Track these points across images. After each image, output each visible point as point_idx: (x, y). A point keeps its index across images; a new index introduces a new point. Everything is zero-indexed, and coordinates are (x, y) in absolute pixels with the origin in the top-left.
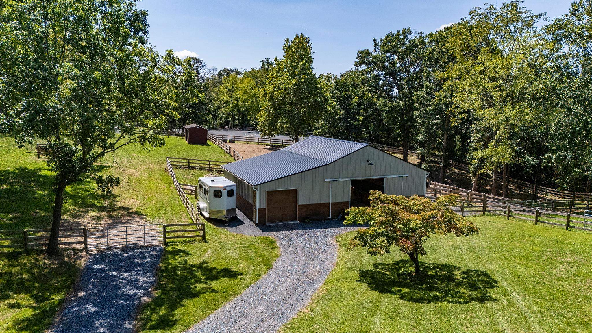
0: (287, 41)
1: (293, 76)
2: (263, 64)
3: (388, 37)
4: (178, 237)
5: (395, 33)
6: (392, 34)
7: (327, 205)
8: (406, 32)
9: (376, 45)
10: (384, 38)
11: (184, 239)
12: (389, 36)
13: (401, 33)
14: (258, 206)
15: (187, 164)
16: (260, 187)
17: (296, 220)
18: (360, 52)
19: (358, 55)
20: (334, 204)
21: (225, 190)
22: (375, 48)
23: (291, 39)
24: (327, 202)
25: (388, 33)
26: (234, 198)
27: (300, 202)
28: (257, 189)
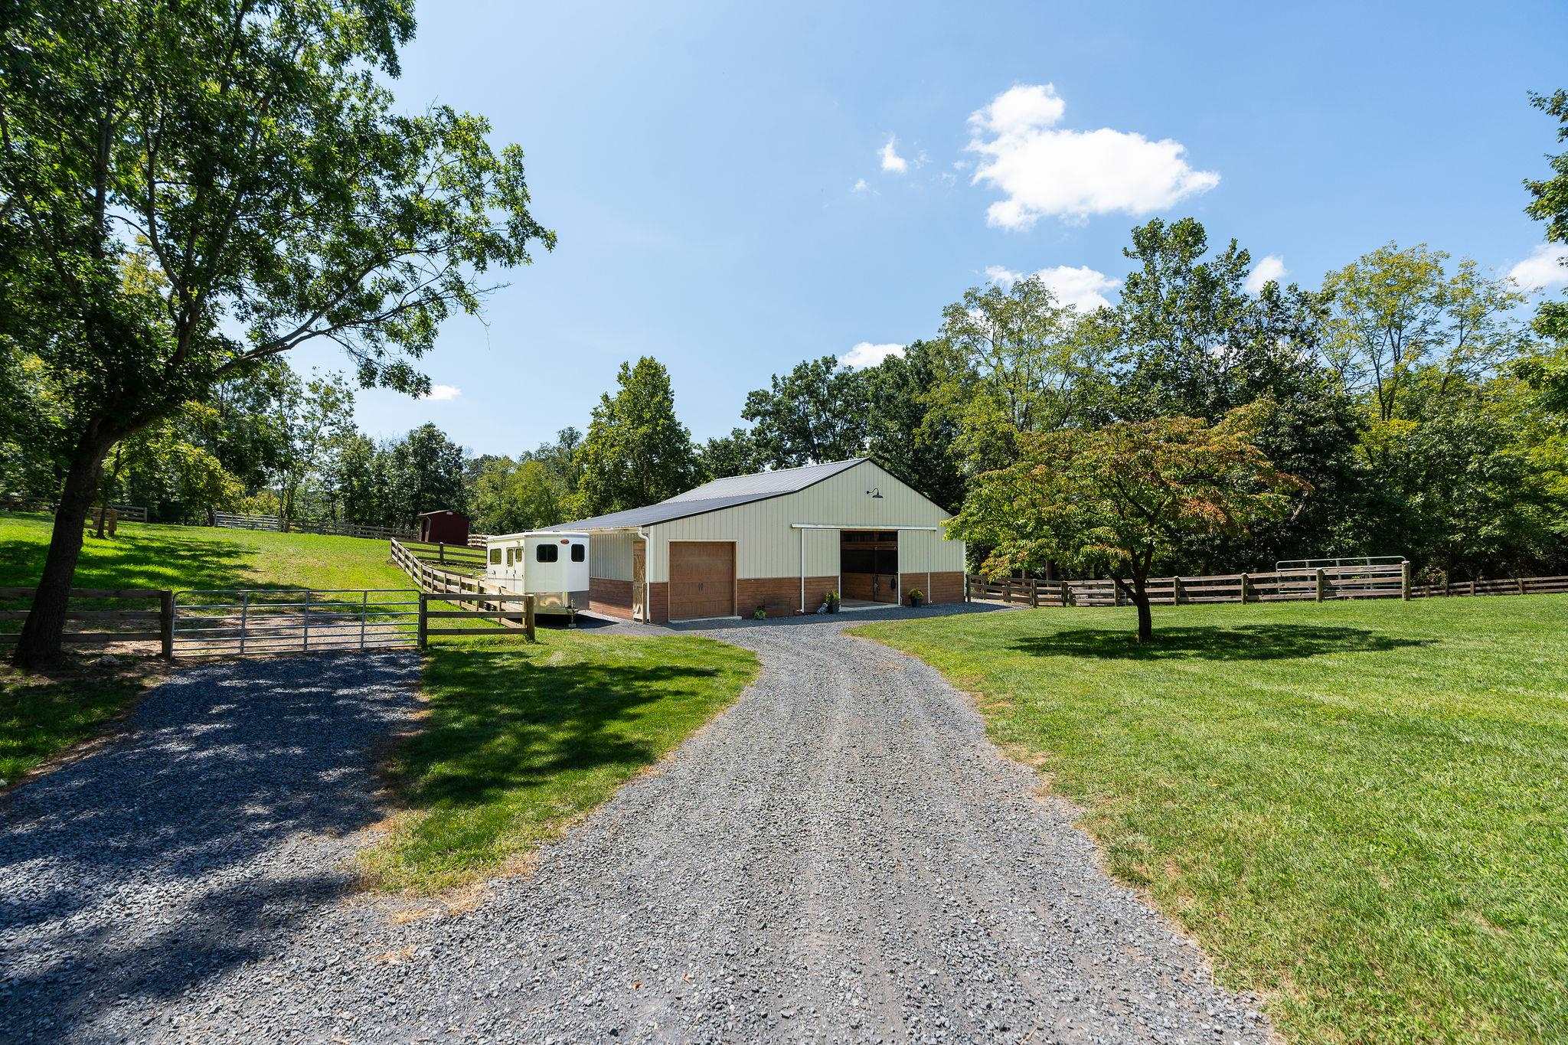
0: (625, 367)
1: (640, 420)
2: (563, 439)
3: (797, 371)
4: (460, 632)
5: (811, 363)
6: (806, 365)
7: (795, 583)
8: (829, 362)
9: (775, 385)
10: (790, 374)
11: (477, 637)
12: (800, 368)
13: (820, 362)
14: (650, 578)
15: (438, 556)
16: (656, 533)
17: (732, 614)
20: (809, 581)
21: (566, 542)
23: (633, 365)
24: (797, 575)
25: (799, 362)
26: (583, 568)
27: (740, 574)
28: (647, 535)
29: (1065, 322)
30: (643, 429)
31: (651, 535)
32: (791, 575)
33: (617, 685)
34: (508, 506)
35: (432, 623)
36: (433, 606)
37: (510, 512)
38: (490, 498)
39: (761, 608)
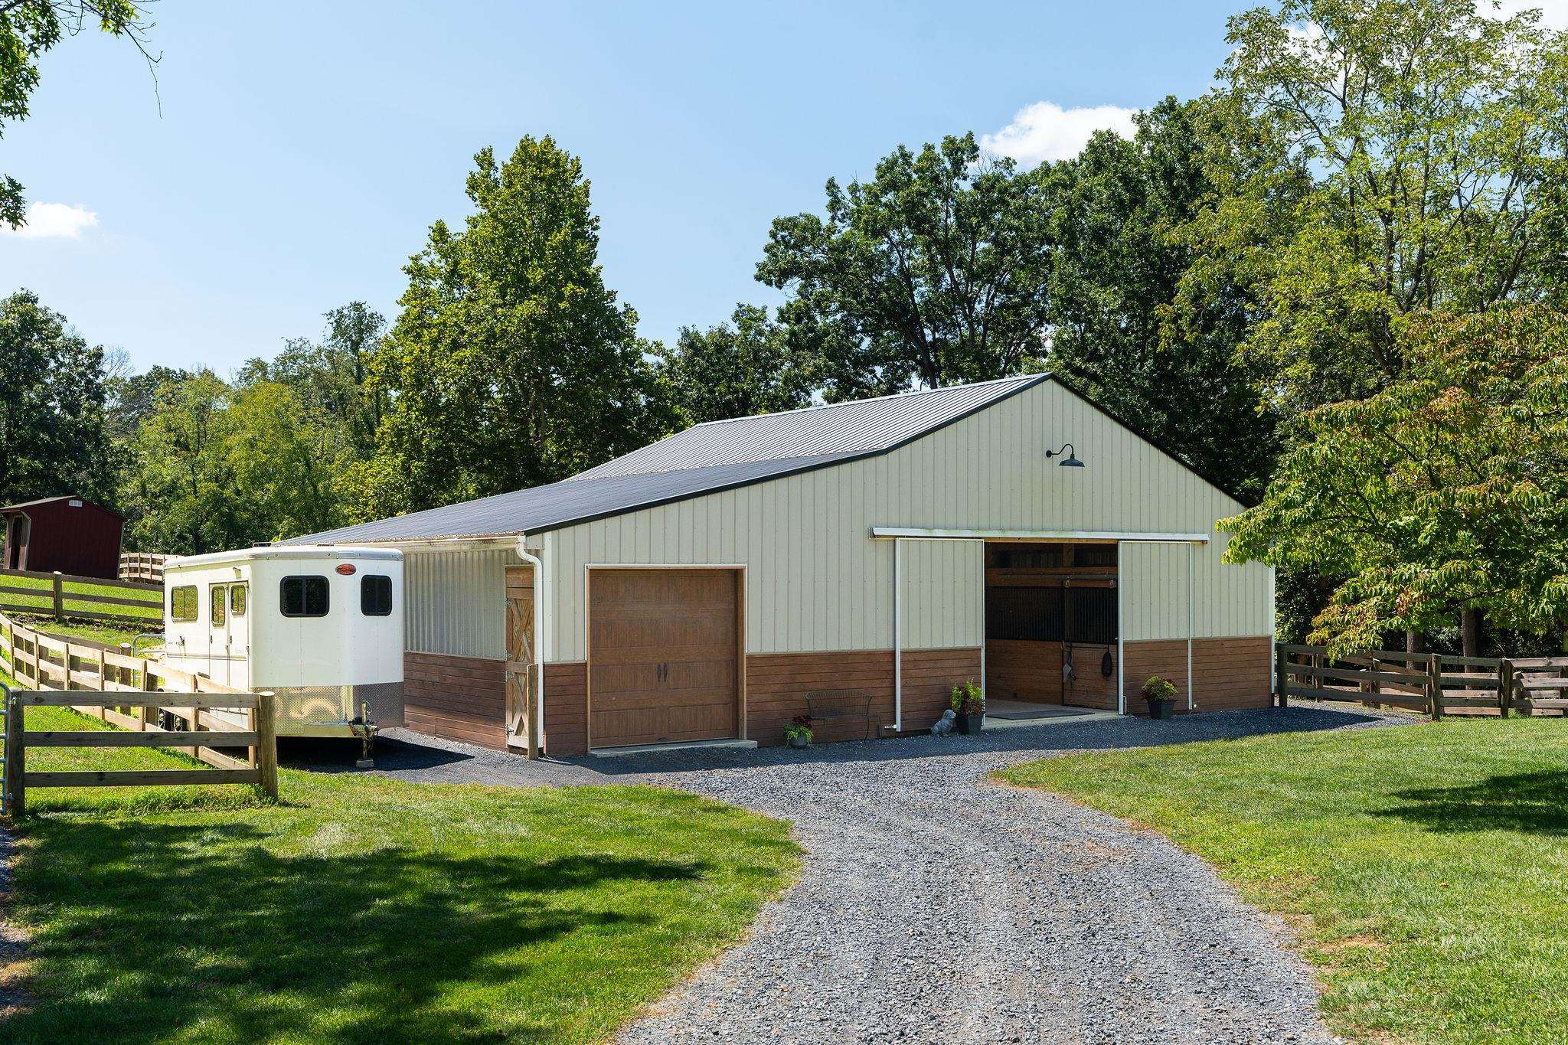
0: (485, 160)
1: (523, 289)
2: (339, 329)
3: (886, 169)
4: (101, 779)
5: (917, 152)
6: (906, 157)
7: (881, 663)
8: (961, 150)
9: (835, 205)
10: (869, 178)
11: (142, 792)
12: (891, 165)
13: (938, 150)
14: (544, 652)
15: (49, 603)
16: (558, 547)
17: (736, 735)
18: (779, 225)
19: (773, 235)
20: (913, 658)
21: (349, 570)
22: (833, 218)
23: (504, 156)
24: (884, 645)
25: (889, 151)
26: (389, 628)
27: (755, 642)
28: (537, 553)
29: (1514, 52)
30: (524, 309)
31: (548, 554)
32: (870, 646)
33: (467, 901)
34: (213, 486)
35: (36, 759)
36: (35, 719)
37: (218, 501)
38: (170, 468)
39: (802, 720)
